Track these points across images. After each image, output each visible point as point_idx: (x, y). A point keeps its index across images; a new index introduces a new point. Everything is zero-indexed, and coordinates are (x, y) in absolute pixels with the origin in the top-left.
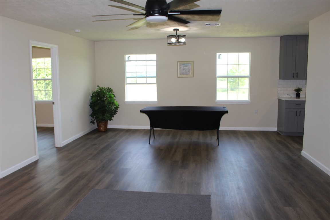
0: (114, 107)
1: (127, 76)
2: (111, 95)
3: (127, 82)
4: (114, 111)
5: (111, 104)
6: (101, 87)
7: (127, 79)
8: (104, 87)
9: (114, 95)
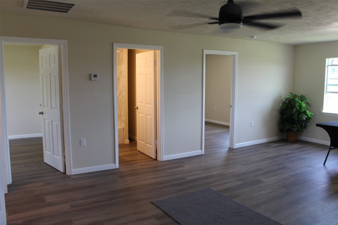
1: (328, 83)
2: (302, 104)
3: (328, 91)
4: (304, 122)
5: (302, 113)
6: (294, 94)
7: (328, 86)
8: (298, 95)
9: (308, 104)
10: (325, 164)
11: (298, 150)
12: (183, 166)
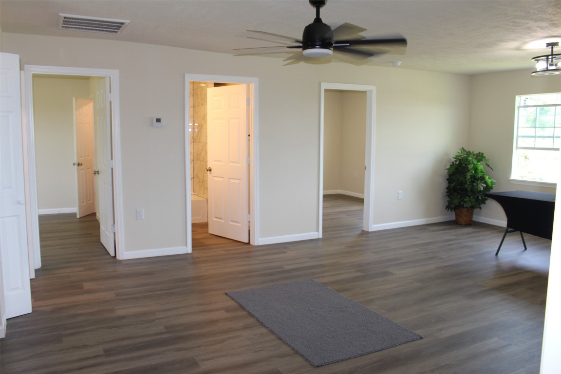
0: (481, 185)
1: (519, 135)
2: (477, 165)
3: (519, 145)
4: (481, 194)
5: (478, 180)
6: (467, 151)
7: (519, 139)
8: (473, 152)
9: (488, 166)
10: (499, 255)
11: (468, 236)
12: (284, 253)
